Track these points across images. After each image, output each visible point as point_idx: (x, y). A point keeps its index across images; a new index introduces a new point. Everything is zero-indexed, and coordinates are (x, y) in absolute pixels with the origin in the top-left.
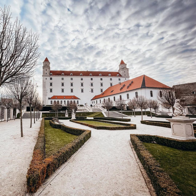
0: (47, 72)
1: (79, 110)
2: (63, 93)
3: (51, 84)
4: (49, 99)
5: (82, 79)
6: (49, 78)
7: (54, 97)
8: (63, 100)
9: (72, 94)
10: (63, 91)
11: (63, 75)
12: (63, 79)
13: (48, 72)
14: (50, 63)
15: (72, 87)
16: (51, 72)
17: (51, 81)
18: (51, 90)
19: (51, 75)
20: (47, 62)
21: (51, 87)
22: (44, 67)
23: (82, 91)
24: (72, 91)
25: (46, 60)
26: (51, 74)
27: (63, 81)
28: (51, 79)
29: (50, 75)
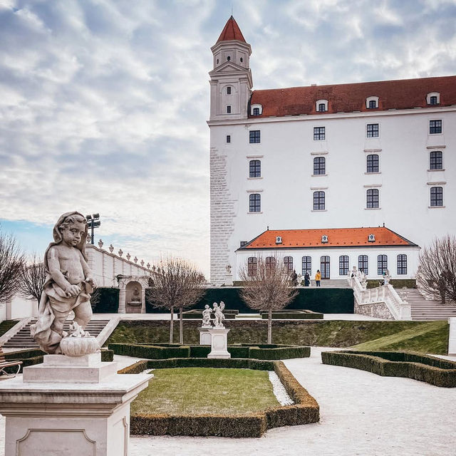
0: (232, 100)
1: (367, 309)
2: (319, 214)
3: (255, 169)
4: (244, 247)
5: (436, 128)
6: (241, 134)
7: (267, 240)
8: (335, 256)
9: (372, 219)
10: (319, 200)
11: (322, 112)
12: (319, 133)
13: (238, 101)
14: (248, 47)
15: (373, 180)
16: (255, 97)
17: (254, 150)
18: (255, 202)
19: (257, 115)
20: (230, 46)
21: (255, 185)
22: (216, 75)
23: (437, 197)
24: (373, 198)
25: (231, 33)
26: (256, 110)
27: (319, 147)
28: (255, 137)
29: (250, 116)
